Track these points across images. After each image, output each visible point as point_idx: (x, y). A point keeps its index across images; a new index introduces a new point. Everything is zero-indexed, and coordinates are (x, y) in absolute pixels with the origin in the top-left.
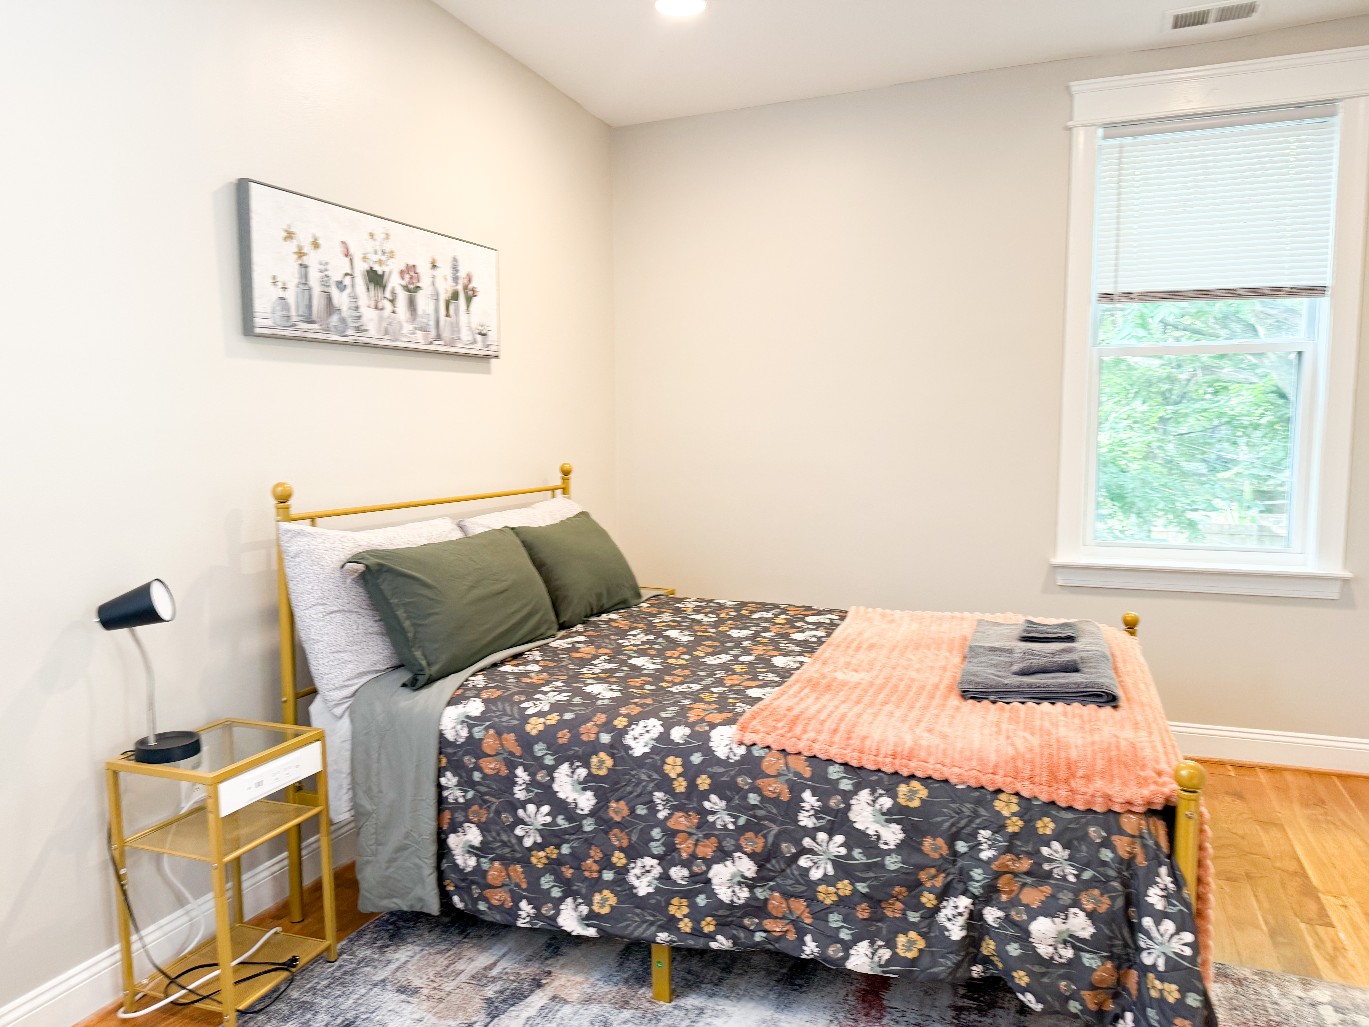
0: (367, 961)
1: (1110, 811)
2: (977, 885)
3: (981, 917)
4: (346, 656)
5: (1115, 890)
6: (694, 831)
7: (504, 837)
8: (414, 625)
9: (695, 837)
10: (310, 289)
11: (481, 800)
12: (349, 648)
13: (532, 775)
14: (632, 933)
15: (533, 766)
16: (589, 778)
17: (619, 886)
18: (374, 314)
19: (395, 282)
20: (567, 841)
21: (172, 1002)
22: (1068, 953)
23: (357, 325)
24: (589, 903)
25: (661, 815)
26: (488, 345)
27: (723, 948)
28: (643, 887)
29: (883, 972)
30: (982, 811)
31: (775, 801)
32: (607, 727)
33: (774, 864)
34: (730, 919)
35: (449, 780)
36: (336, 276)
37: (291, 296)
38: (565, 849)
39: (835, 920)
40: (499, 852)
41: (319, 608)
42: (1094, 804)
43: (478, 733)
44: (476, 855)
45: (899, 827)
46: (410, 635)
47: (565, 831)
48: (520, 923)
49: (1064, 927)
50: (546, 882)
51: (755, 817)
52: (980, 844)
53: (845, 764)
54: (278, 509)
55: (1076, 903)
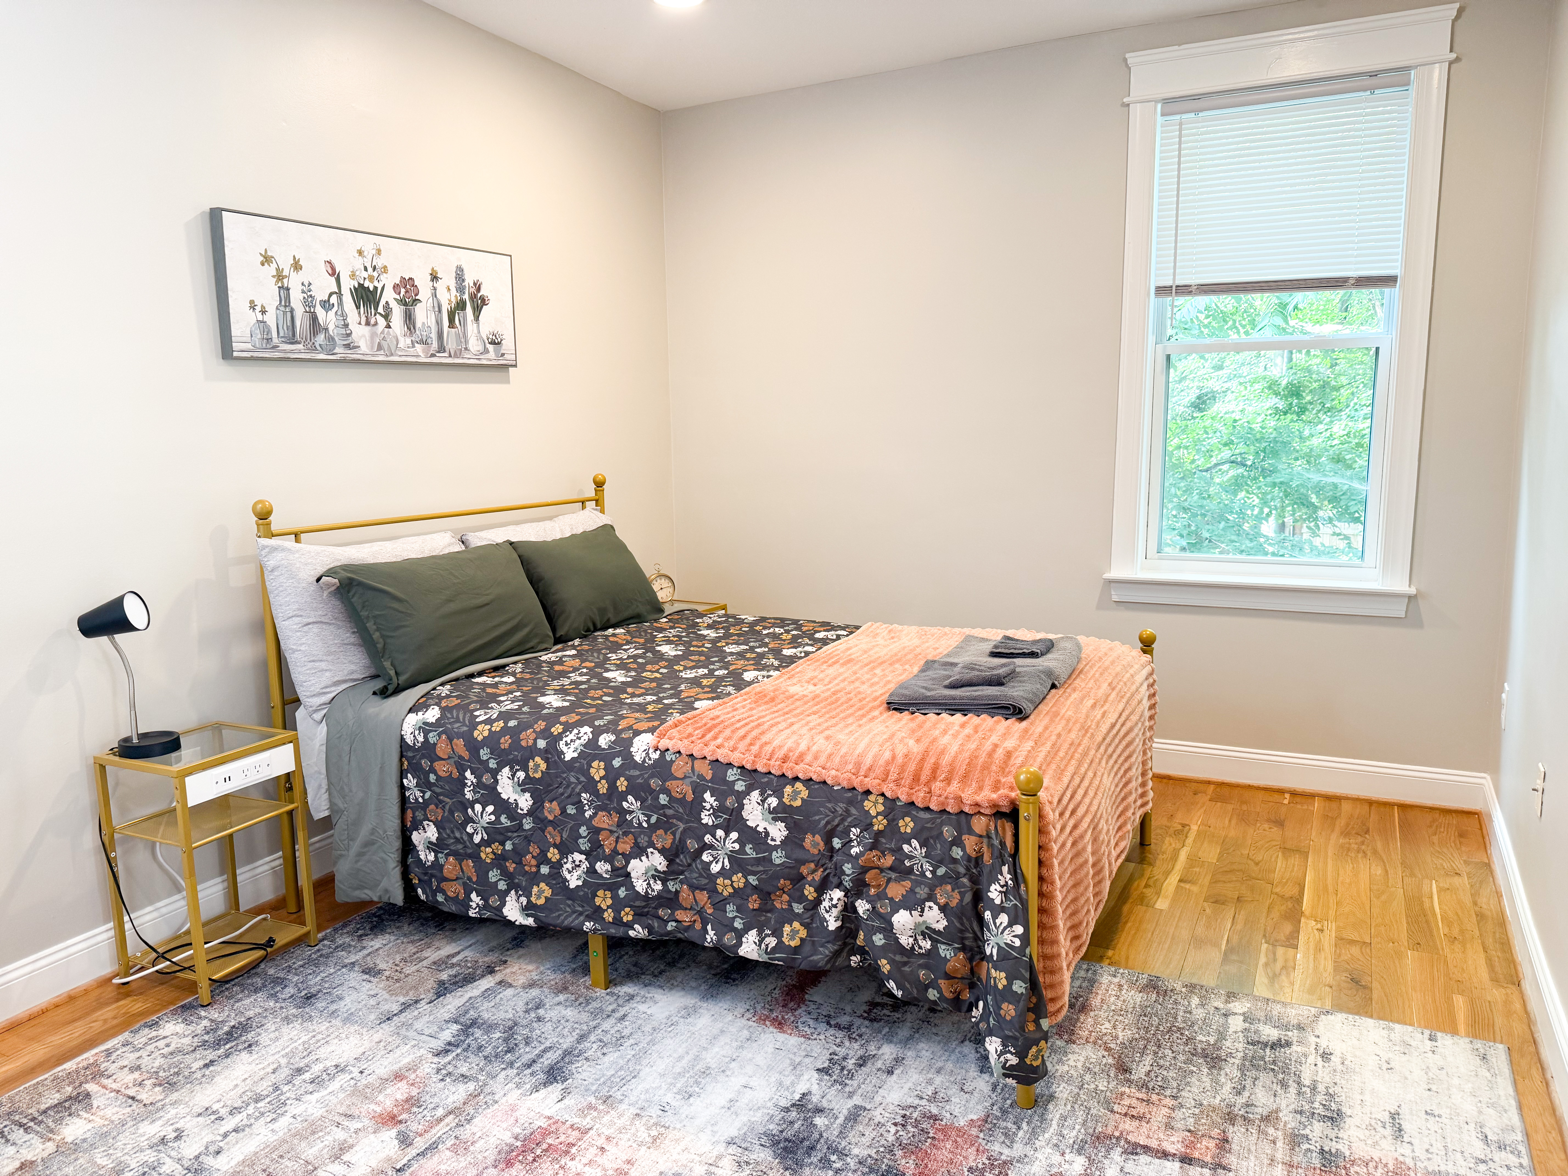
0: (343, 947)
1: (962, 812)
2: (847, 878)
3: (855, 910)
4: (323, 665)
5: (964, 886)
6: (615, 829)
7: (458, 835)
8: (382, 636)
9: (616, 835)
10: (292, 311)
11: (436, 800)
12: (325, 658)
13: (478, 777)
14: (563, 922)
15: (480, 768)
16: (527, 781)
17: (554, 879)
18: (365, 330)
19: (389, 296)
20: (510, 838)
21: (157, 971)
22: (927, 944)
23: (345, 343)
24: (528, 896)
25: (587, 814)
26: (503, 355)
27: (640, 936)
28: (574, 881)
29: (769, 958)
30: (853, 811)
31: (682, 801)
32: (545, 733)
33: (682, 859)
34: (646, 910)
35: (410, 781)
36: (320, 295)
37: (271, 319)
38: (509, 846)
39: (731, 910)
40: (452, 848)
41: (297, 620)
42: (948, 805)
43: (432, 738)
44: (434, 851)
45: (783, 824)
46: (380, 646)
47: (507, 829)
48: (472, 913)
49: (921, 919)
50: (494, 875)
51: (665, 815)
52: (851, 841)
53: (742, 768)
54: (258, 525)
55: (931, 897)
